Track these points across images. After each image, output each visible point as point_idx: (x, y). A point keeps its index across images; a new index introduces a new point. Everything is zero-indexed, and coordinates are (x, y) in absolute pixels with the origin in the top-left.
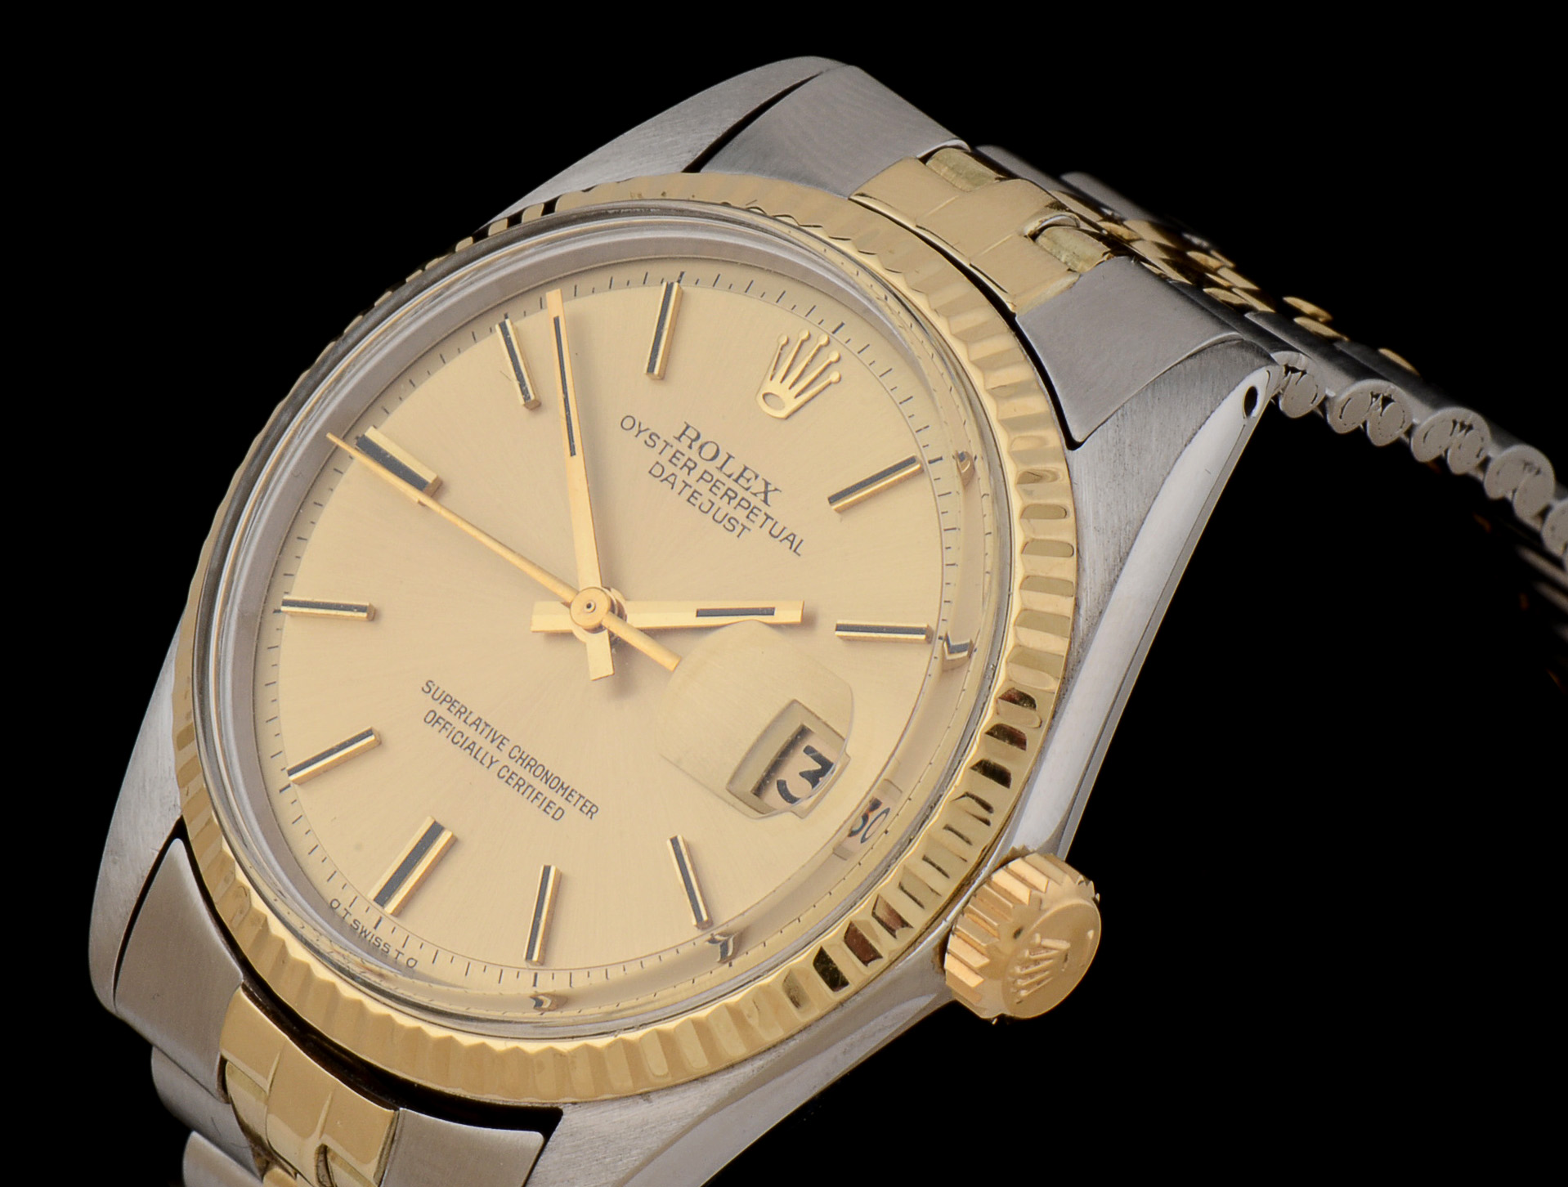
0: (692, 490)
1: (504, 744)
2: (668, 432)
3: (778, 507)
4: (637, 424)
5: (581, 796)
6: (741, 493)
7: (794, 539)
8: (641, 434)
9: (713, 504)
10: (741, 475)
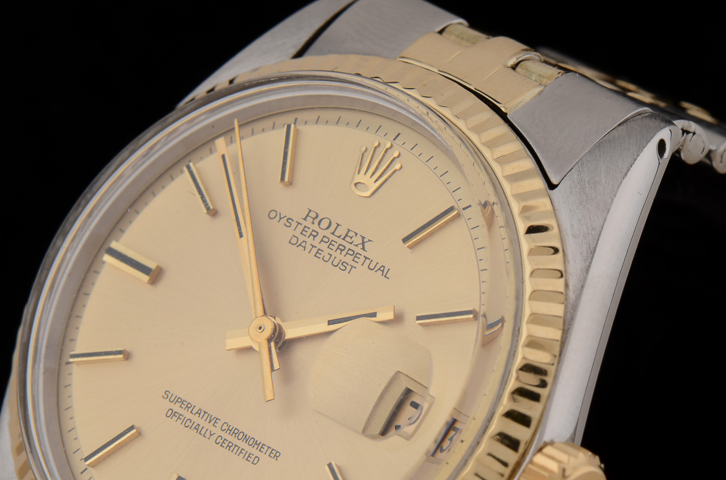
1: (217, 423)
3: (371, 250)
5: (269, 447)
6: (348, 246)
7: (384, 269)
9: (331, 255)
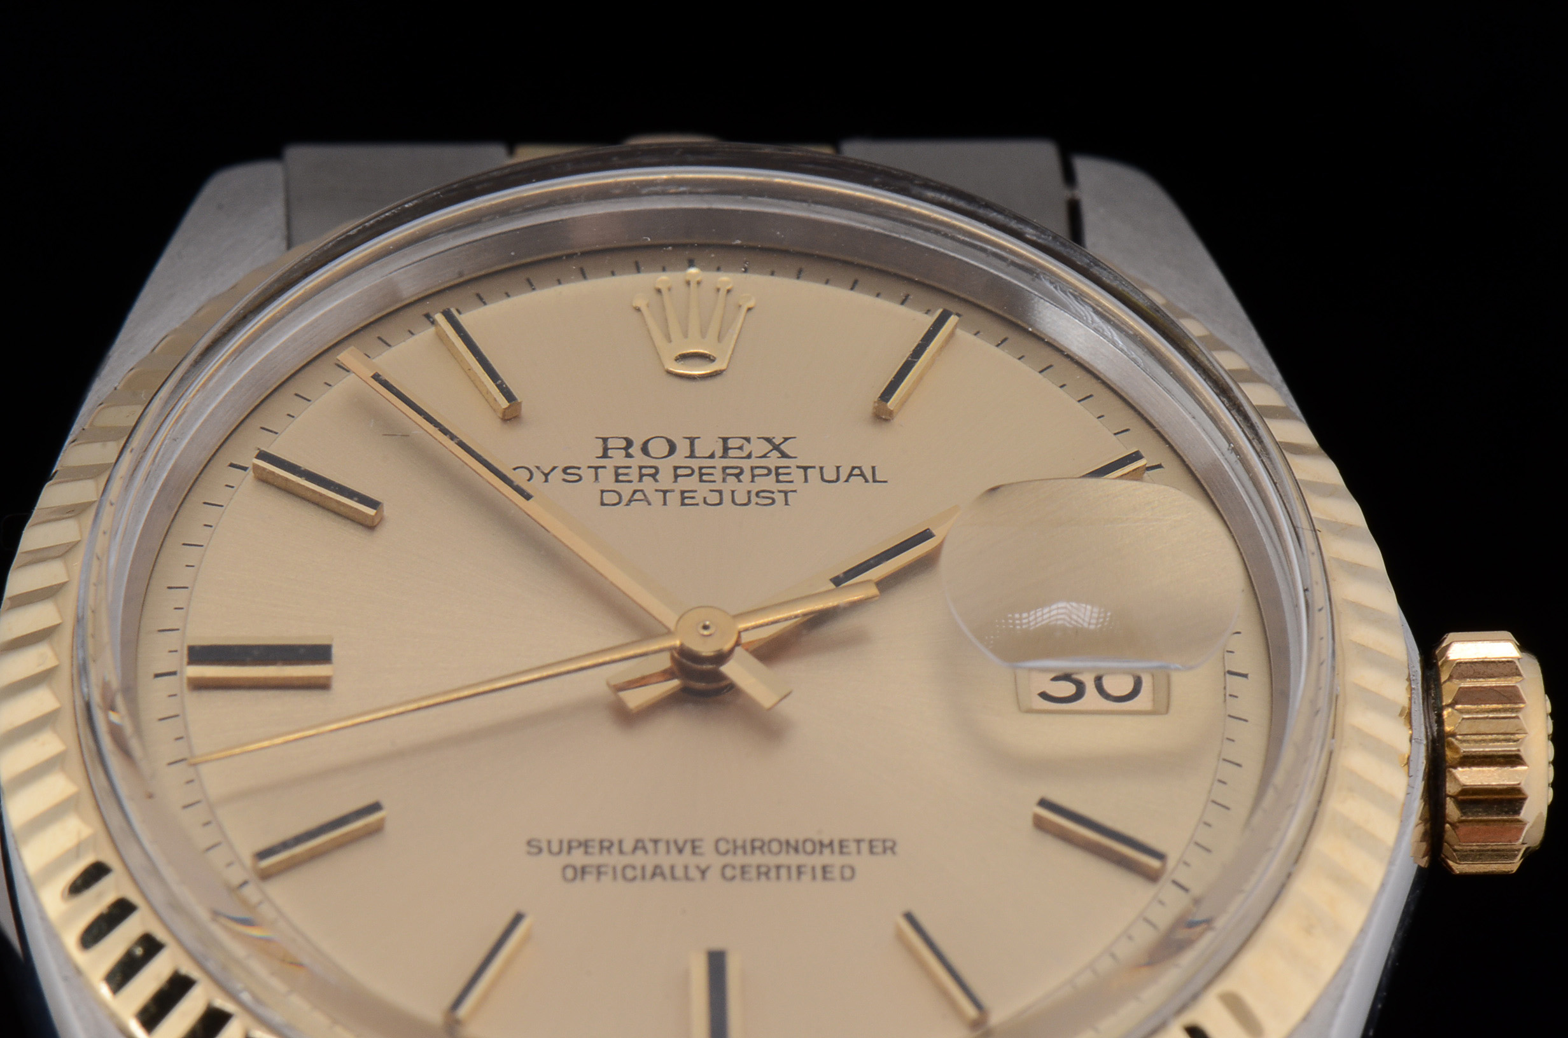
1: (699, 847)
4: (534, 470)
5: (858, 841)
7: (861, 471)
9: (720, 492)
10: (726, 449)
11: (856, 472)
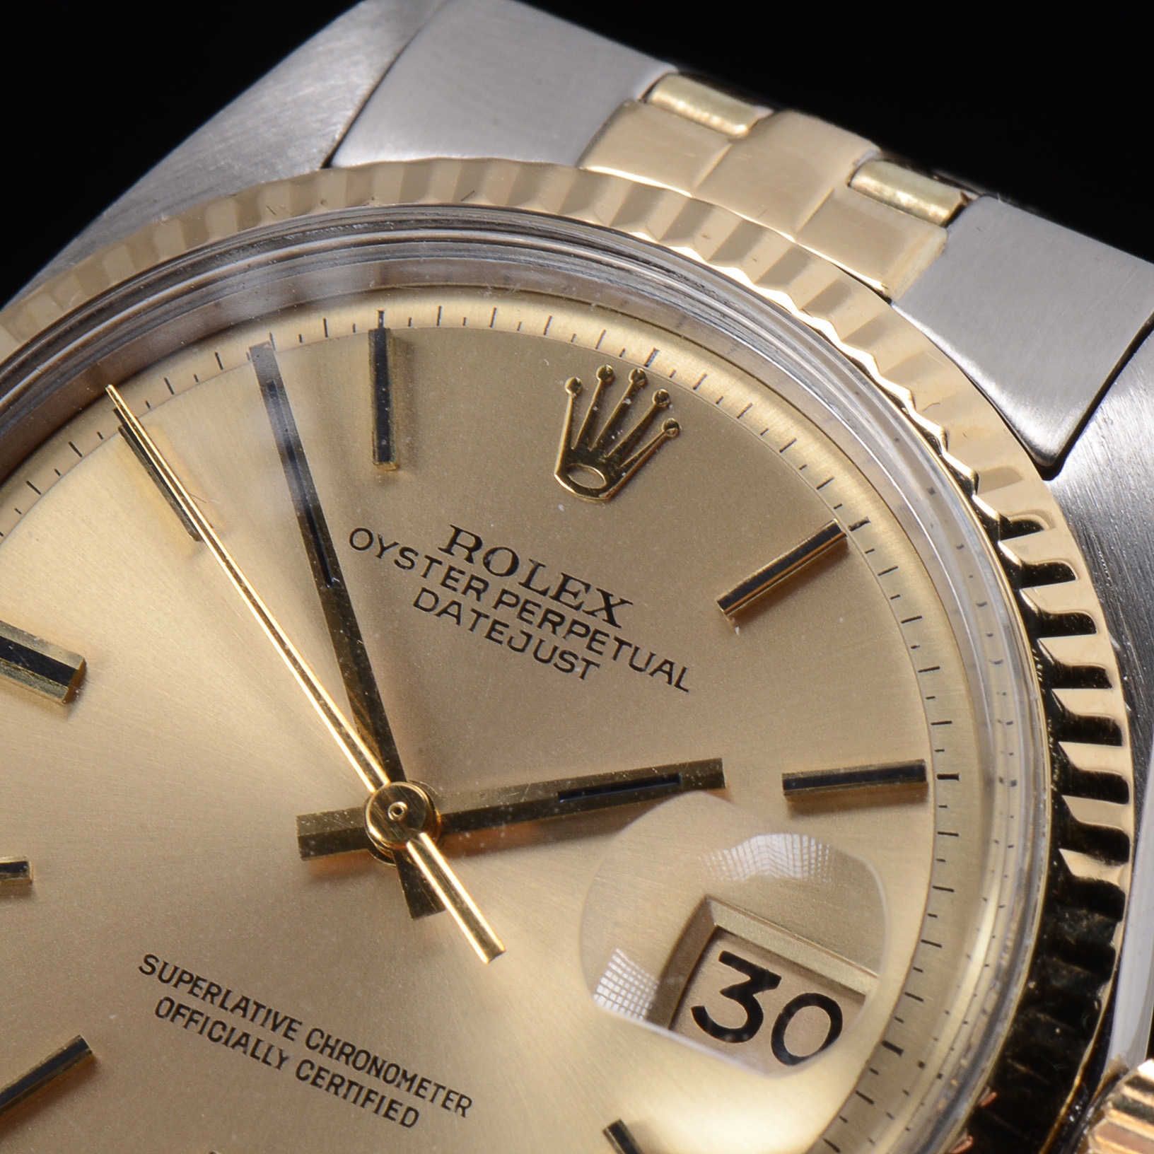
0: (490, 621)
2: (430, 542)
4: (376, 540)
8: (386, 553)
10: (562, 589)
11: (667, 668)
